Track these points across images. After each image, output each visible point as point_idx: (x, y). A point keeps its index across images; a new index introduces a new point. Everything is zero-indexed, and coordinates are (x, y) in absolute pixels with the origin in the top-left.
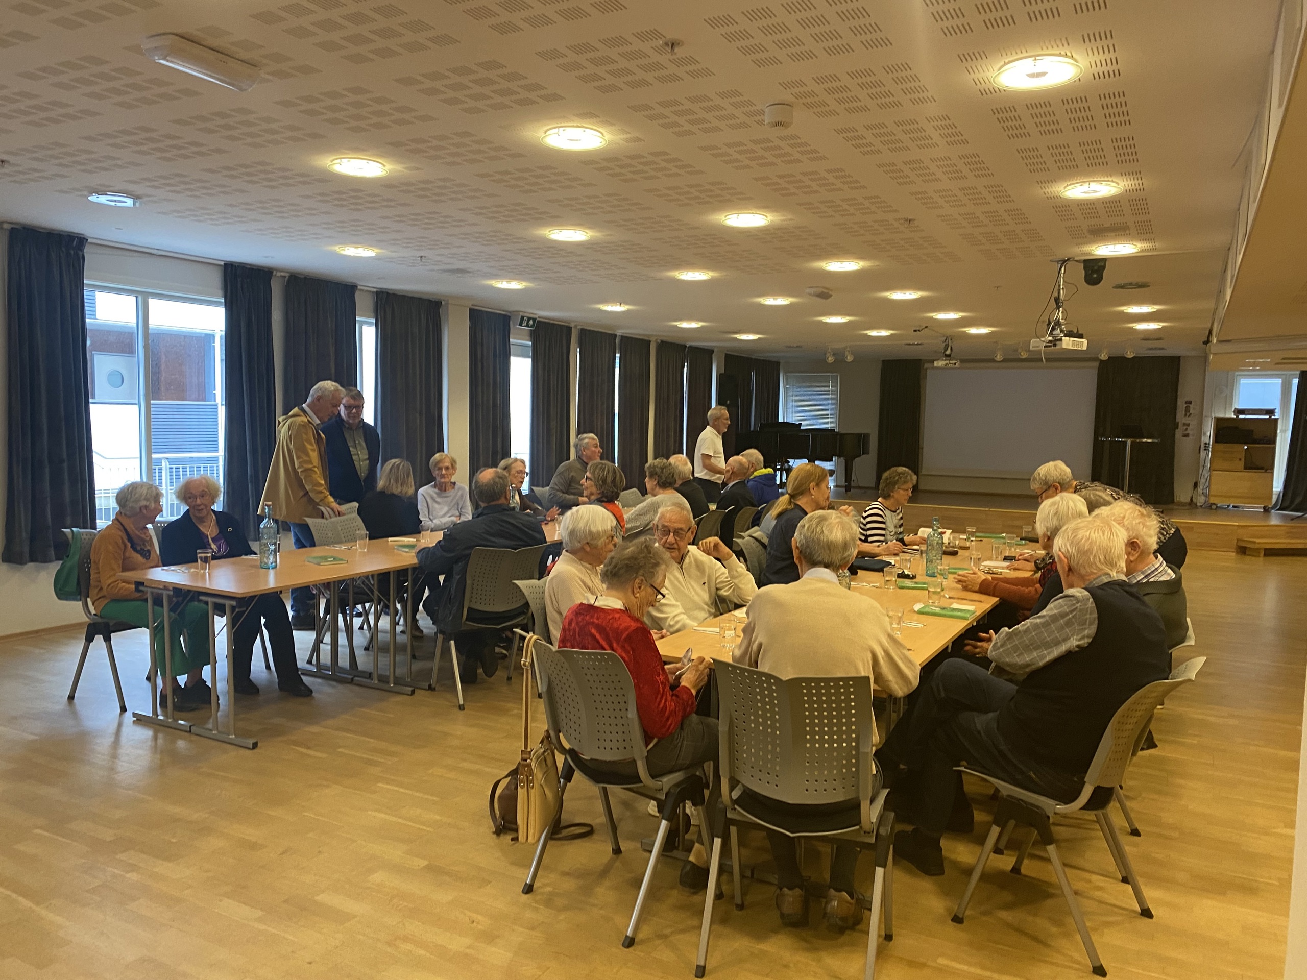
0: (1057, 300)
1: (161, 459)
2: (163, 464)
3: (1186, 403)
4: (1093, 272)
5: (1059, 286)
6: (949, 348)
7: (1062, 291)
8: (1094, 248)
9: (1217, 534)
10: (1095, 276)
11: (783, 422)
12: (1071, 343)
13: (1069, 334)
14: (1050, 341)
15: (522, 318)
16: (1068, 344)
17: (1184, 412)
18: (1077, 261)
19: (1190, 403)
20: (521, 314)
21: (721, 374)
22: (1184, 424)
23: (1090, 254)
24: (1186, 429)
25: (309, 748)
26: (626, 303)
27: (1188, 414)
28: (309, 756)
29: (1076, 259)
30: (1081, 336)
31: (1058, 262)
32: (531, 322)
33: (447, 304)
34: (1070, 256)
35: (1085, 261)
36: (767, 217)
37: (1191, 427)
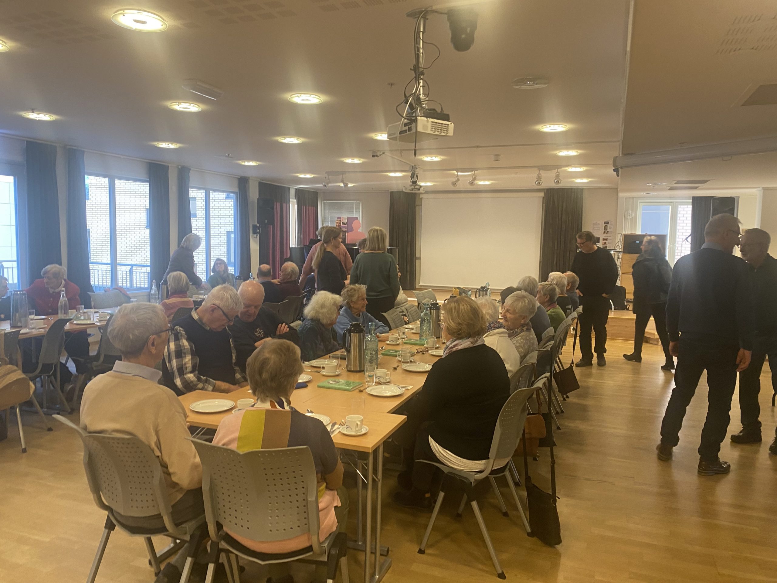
0: (416, 68)
3: (605, 223)
5: (418, 49)
7: (422, 57)
12: (429, 125)
13: (431, 114)
14: (406, 125)
16: (425, 127)
22: (604, 239)
24: (605, 243)
30: (446, 118)
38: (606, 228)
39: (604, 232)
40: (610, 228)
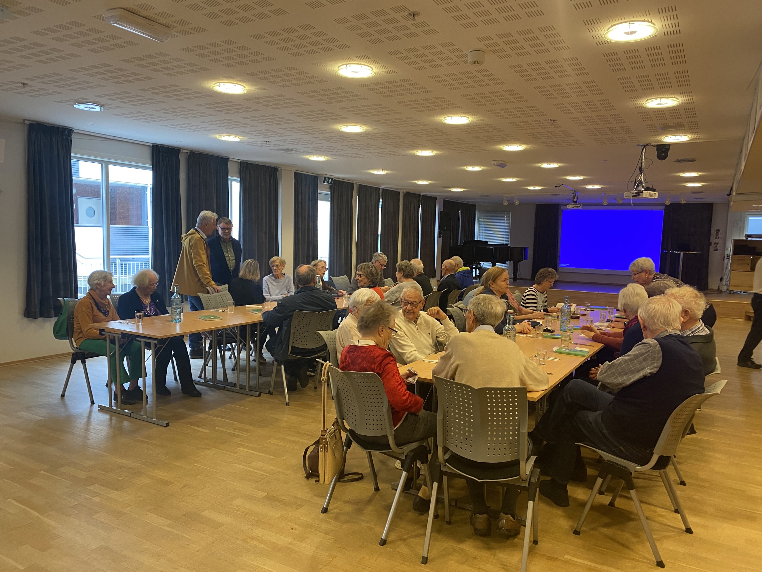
0: (640, 168)
1: (116, 259)
2: (117, 262)
3: (716, 231)
4: (663, 152)
5: (642, 160)
6: (576, 197)
7: (643, 164)
8: (663, 137)
9: (734, 308)
10: (663, 154)
11: (478, 240)
12: (648, 194)
13: (647, 189)
14: (636, 193)
15: (325, 178)
16: (646, 195)
17: (715, 237)
18: (652, 146)
19: (719, 230)
20: (325, 176)
21: (441, 212)
22: (715, 243)
23: (661, 141)
24: (716, 246)
25: (199, 427)
26: (386, 169)
27: (717, 237)
28: (199, 431)
29: (652, 144)
30: (654, 190)
31: (641, 146)
32: (330, 180)
33: (281, 169)
34: (648, 143)
35: (657, 146)
36: (469, 118)
37: (719, 245)
40: (721, 234)
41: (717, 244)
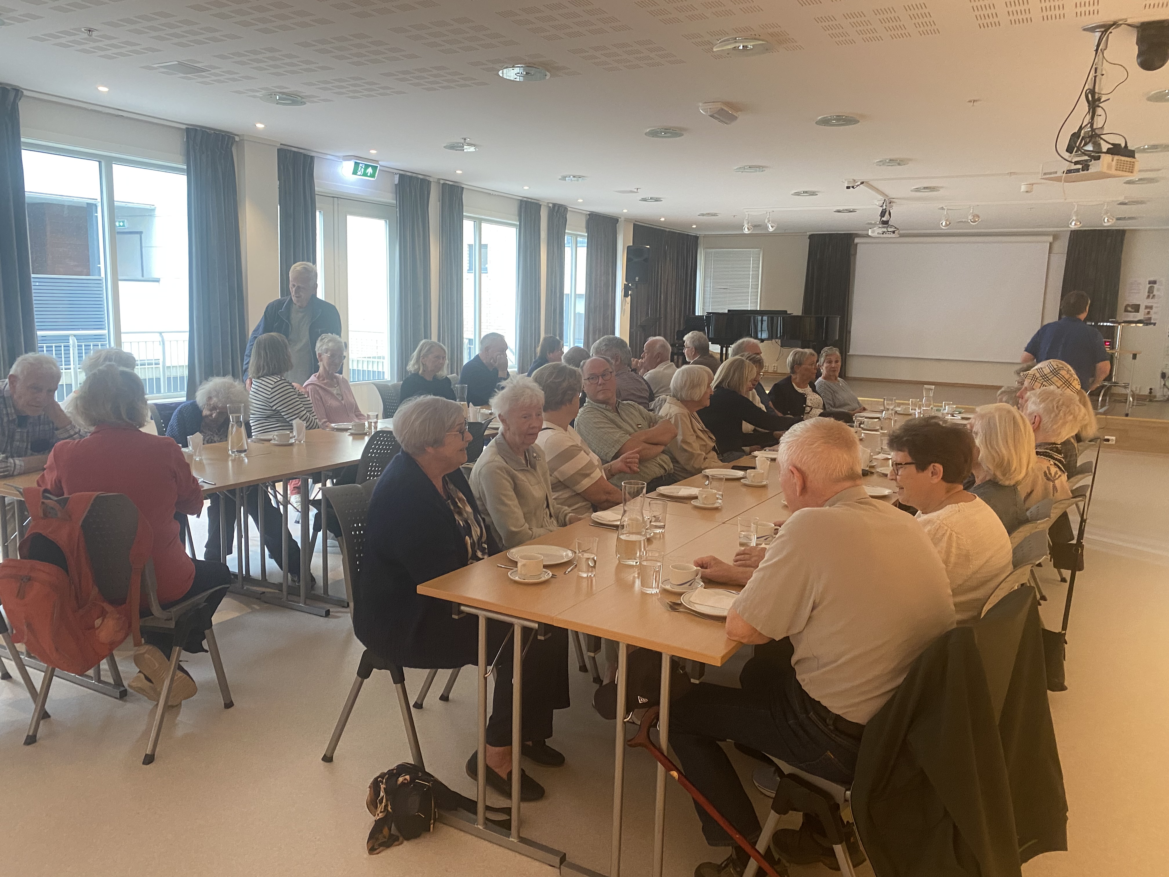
1: (68, 336)
2: (71, 342)
6: (887, 213)
18: (1129, 25)
31: (1092, 29)
33: (242, 141)
34: (1117, 19)
35: (1141, 26)
38: (1151, 291)
39: (1148, 297)
40: (1158, 290)
41: (1151, 308)
